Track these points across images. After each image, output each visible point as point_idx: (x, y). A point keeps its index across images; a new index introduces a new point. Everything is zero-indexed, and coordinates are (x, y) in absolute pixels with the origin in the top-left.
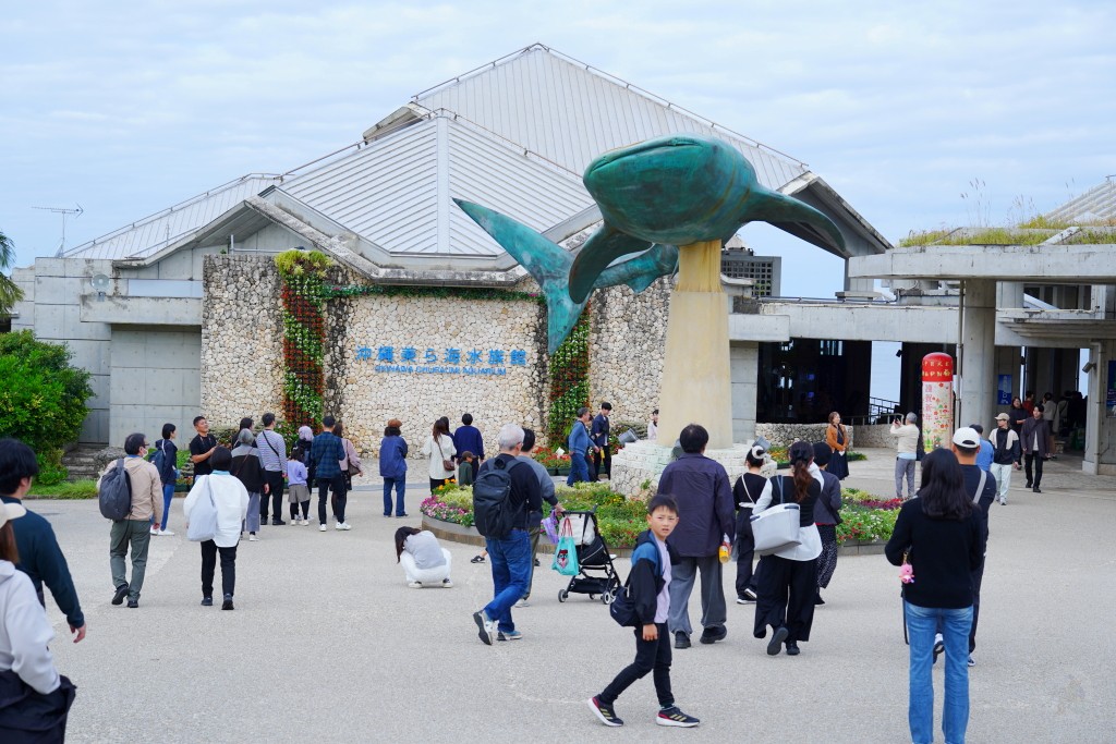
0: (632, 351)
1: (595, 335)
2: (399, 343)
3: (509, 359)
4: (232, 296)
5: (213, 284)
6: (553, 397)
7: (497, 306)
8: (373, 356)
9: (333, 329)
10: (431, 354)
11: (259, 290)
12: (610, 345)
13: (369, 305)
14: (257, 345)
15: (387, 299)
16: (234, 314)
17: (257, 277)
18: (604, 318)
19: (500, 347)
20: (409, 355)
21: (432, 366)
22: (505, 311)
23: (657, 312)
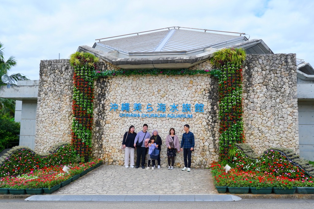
0: (269, 103)
1: (246, 95)
2: (132, 101)
3: (194, 109)
4: (52, 80)
5: (44, 75)
6: (221, 131)
7: (186, 80)
8: (120, 109)
9: (99, 94)
10: (150, 107)
11: (64, 76)
12: (255, 100)
13: (117, 82)
14: (63, 104)
15: (127, 78)
16: (52, 89)
17: (63, 69)
18: (251, 84)
19: (189, 102)
20: (138, 108)
21: (151, 114)
22: (191, 82)
23: (284, 79)
